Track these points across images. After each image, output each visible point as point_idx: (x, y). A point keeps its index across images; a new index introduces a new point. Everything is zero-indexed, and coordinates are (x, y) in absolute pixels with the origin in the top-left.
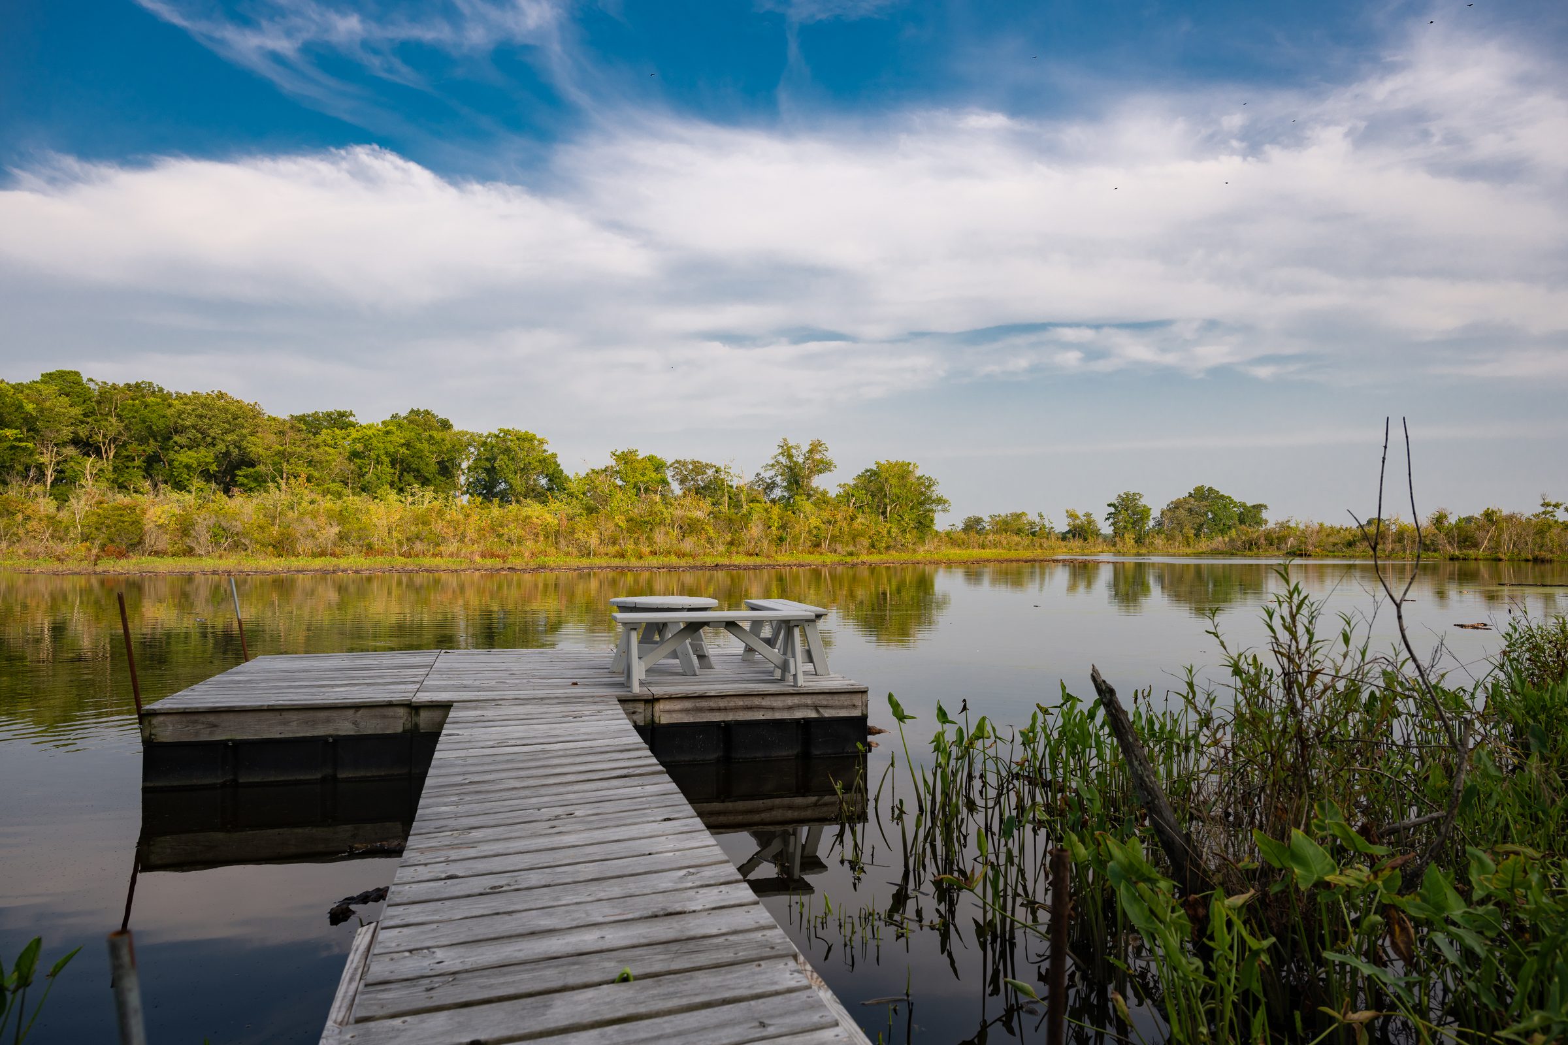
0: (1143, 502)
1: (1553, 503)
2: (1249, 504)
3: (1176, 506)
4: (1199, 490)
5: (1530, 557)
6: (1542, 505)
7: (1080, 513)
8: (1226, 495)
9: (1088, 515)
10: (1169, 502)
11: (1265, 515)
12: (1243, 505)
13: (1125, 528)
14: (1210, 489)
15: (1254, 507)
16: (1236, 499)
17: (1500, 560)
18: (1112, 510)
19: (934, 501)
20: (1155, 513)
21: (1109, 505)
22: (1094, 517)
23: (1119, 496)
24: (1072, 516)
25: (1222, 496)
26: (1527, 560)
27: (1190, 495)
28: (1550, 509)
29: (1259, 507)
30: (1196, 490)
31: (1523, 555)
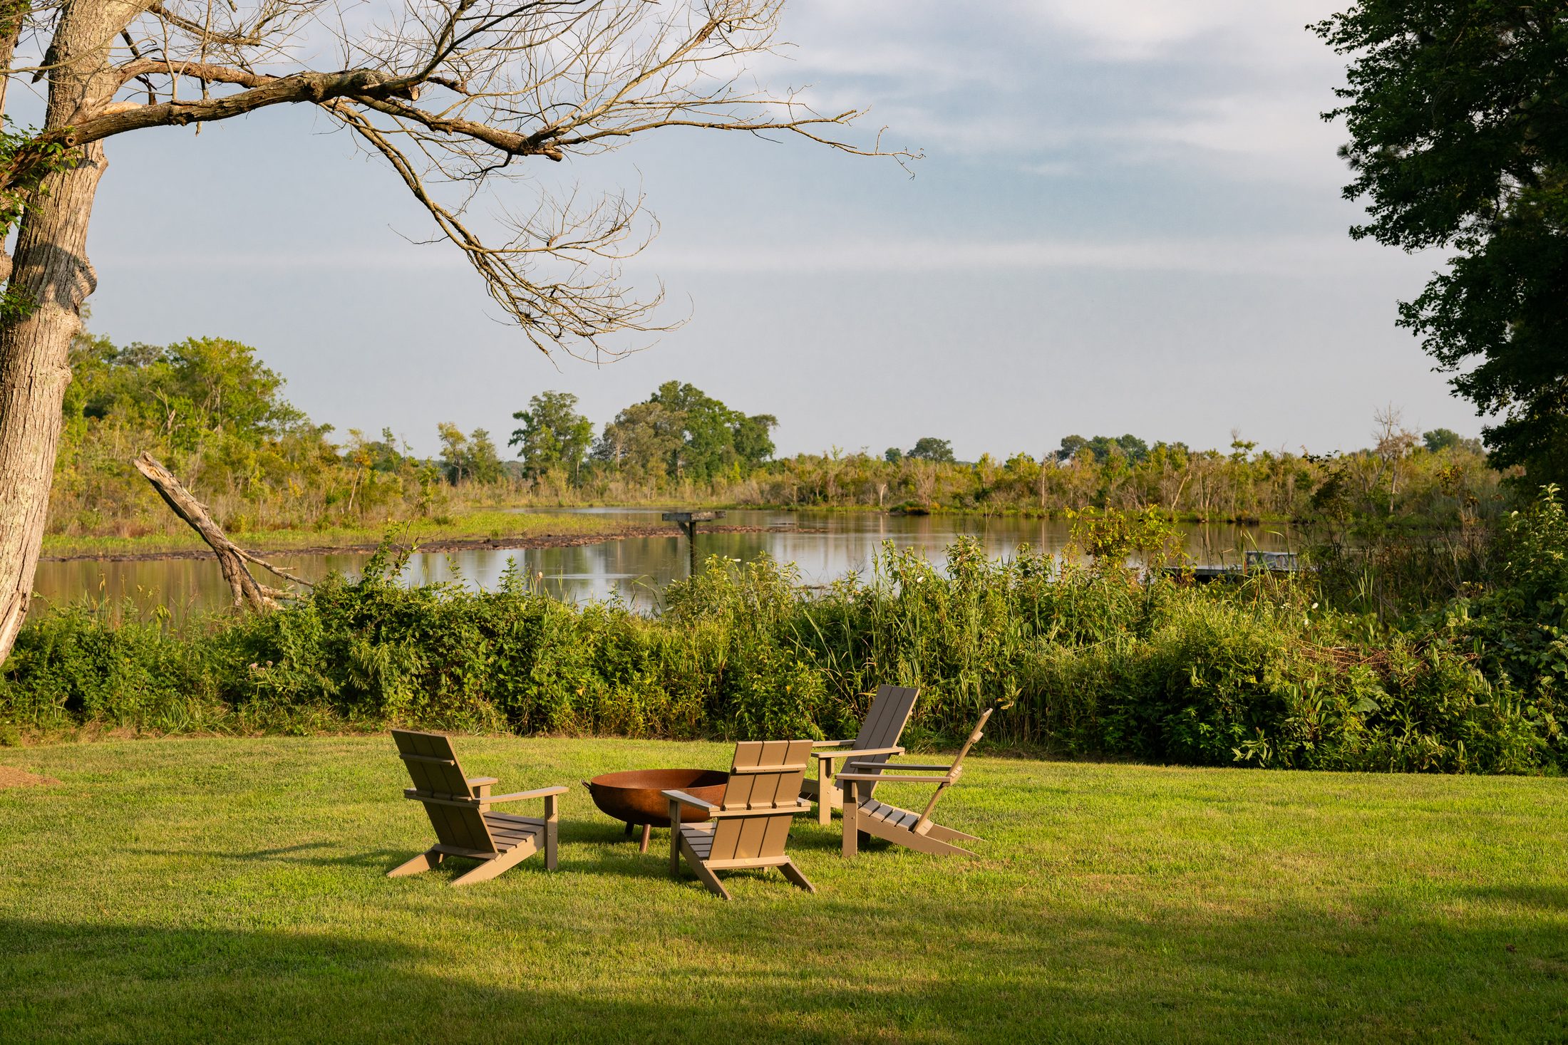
0: (578, 411)
1: (1245, 443)
2: (748, 415)
3: (630, 419)
4: (669, 388)
5: (1233, 518)
6: (1233, 445)
7: (466, 430)
8: (715, 399)
9: (480, 435)
10: (619, 411)
11: (773, 435)
12: (740, 417)
13: (548, 458)
14: (688, 388)
15: (755, 419)
16: (731, 406)
17: (1198, 521)
18: (522, 424)
19: (274, 415)
20: (598, 432)
21: (517, 416)
22: (492, 439)
23: (535, 399)
24: (450, 436)
25: (708, 400)
26: (1230, 522)
27: (655, 399)
28: (1241, 450)
29: (764, 421)
30: (664, 388)
31: (1225, 515)
